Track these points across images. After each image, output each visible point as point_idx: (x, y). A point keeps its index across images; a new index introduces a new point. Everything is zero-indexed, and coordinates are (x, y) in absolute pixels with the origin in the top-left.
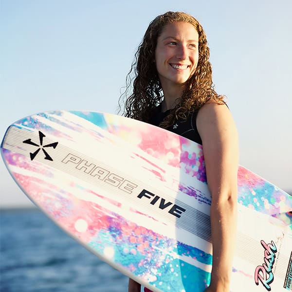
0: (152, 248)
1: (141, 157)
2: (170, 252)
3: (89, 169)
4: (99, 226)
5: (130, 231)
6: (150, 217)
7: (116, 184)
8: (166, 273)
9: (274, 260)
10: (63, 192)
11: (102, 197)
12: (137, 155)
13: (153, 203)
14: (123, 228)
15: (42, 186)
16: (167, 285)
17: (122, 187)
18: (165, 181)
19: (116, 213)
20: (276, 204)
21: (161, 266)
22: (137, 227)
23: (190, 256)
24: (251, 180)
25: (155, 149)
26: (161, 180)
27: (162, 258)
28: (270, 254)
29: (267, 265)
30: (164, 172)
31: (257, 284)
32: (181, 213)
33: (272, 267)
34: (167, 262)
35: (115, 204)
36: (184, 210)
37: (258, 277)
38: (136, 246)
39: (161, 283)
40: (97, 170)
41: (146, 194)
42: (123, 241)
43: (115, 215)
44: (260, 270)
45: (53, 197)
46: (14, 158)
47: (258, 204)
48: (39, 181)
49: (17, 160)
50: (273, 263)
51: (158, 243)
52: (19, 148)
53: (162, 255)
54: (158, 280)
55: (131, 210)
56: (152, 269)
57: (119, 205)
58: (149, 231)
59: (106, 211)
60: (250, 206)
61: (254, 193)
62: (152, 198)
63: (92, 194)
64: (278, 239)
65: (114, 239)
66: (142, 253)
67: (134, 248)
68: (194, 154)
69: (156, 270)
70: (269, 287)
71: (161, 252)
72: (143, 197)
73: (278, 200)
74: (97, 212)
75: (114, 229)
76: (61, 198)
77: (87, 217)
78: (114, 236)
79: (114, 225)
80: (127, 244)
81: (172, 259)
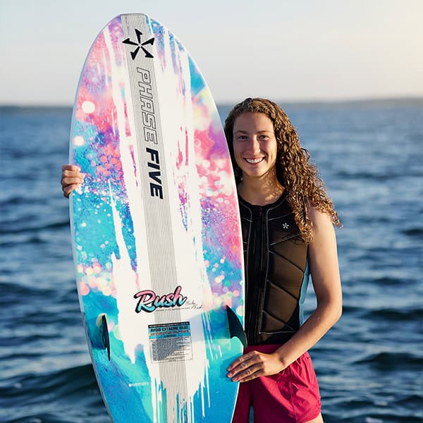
0: (107, 180)
1: (187, 137)
2: (114, 199)
3: (145, 94)
4: (98, 124)
5: (110, 152)
6: (135, 167)
7: (146, 123)
8: (92, 201)
9: (169, 307)
10: (110, 79)
11: (126, 115)
12: (186, 132)
13: (150, 165)
14: (108, 146)
15: (104, 60)
16: (81, 207)
17: (147, 131)
18: (178, 168)
19: (120, 134)
20: (225, 289)
21: (95, 195)
22: (118, 158)
23: (121, 220)
24: (234, 254)
25: (203, 147)
26: (177, 165)
27: (103, 193)
28: (172, 300)
29: (159, 301)
30: (187, 164)
31: (135, 297)
32: (157, 195)
33: (161, 306)
34: (102, 199)
35: (127, 129)
36: (161, 197)
37: (142, 296)
38: (100, 164)
39: (79, 200)
40: (149, 102)
41: (154, 155)
42: (97, 151)
43: (117, 134)
44: (151, 295)
45: (99, 73)
46: (116, 28)
47: (214, 270)
48: (107, 55)
49: (116, 31)
50: (165, 306)
51: (115, 184)
52: (128, 28)
53: (106, 191)
54: (81, 196)
55: (131, 147)
56: (87, 187)
57: (128, 134)
58: (121, 170)
59: (116, 124)
60: (207, 262)
61: (222, 261)
62: (154, 162)
63: (123, 106)
64: (193, 303)
65: (94, 141)
66: (96, 172)
67: (97, 162)
68: (223, 186)
69: (89, 192)
70: (139, 309)
71: (108, 190)
72: (150, 154)
73: (231, 289)
74: (110, 116)
75: (103, 138)
76: (103, 80)
77: (99, 109)
78: (97, 140)
79: (106, 136)
80: (96, 154)
81: (108, 203)
